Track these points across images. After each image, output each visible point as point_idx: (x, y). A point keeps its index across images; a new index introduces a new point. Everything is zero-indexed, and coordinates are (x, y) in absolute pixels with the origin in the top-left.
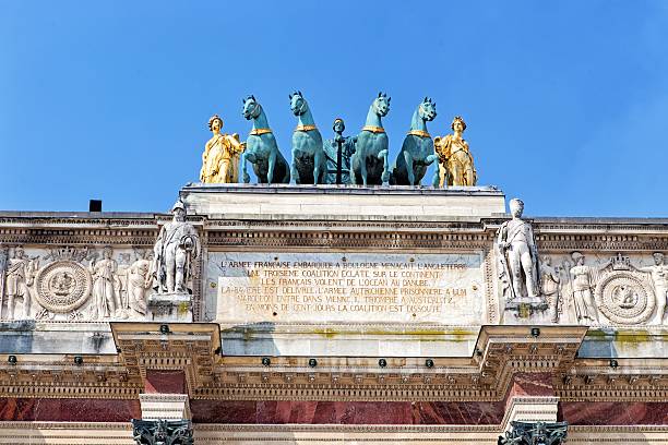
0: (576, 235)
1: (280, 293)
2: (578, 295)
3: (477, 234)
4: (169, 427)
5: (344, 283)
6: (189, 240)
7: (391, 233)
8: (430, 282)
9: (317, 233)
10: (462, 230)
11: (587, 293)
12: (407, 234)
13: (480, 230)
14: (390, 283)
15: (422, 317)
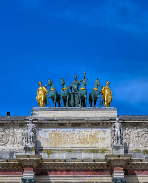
0: (135, 123)
1: (57, 139)
2: (135, 139)
3: (109, 123)
4: (30, 180)
5: (74, 136)
6: (33, 129)
7: (86, 123)
8: (96, 136)
9: (67, 123)
10: (105, 122)
11: (137, 139)
12: (90, 123)
13: (109, 122)
14: (86, 136)
15: (94, 145)
